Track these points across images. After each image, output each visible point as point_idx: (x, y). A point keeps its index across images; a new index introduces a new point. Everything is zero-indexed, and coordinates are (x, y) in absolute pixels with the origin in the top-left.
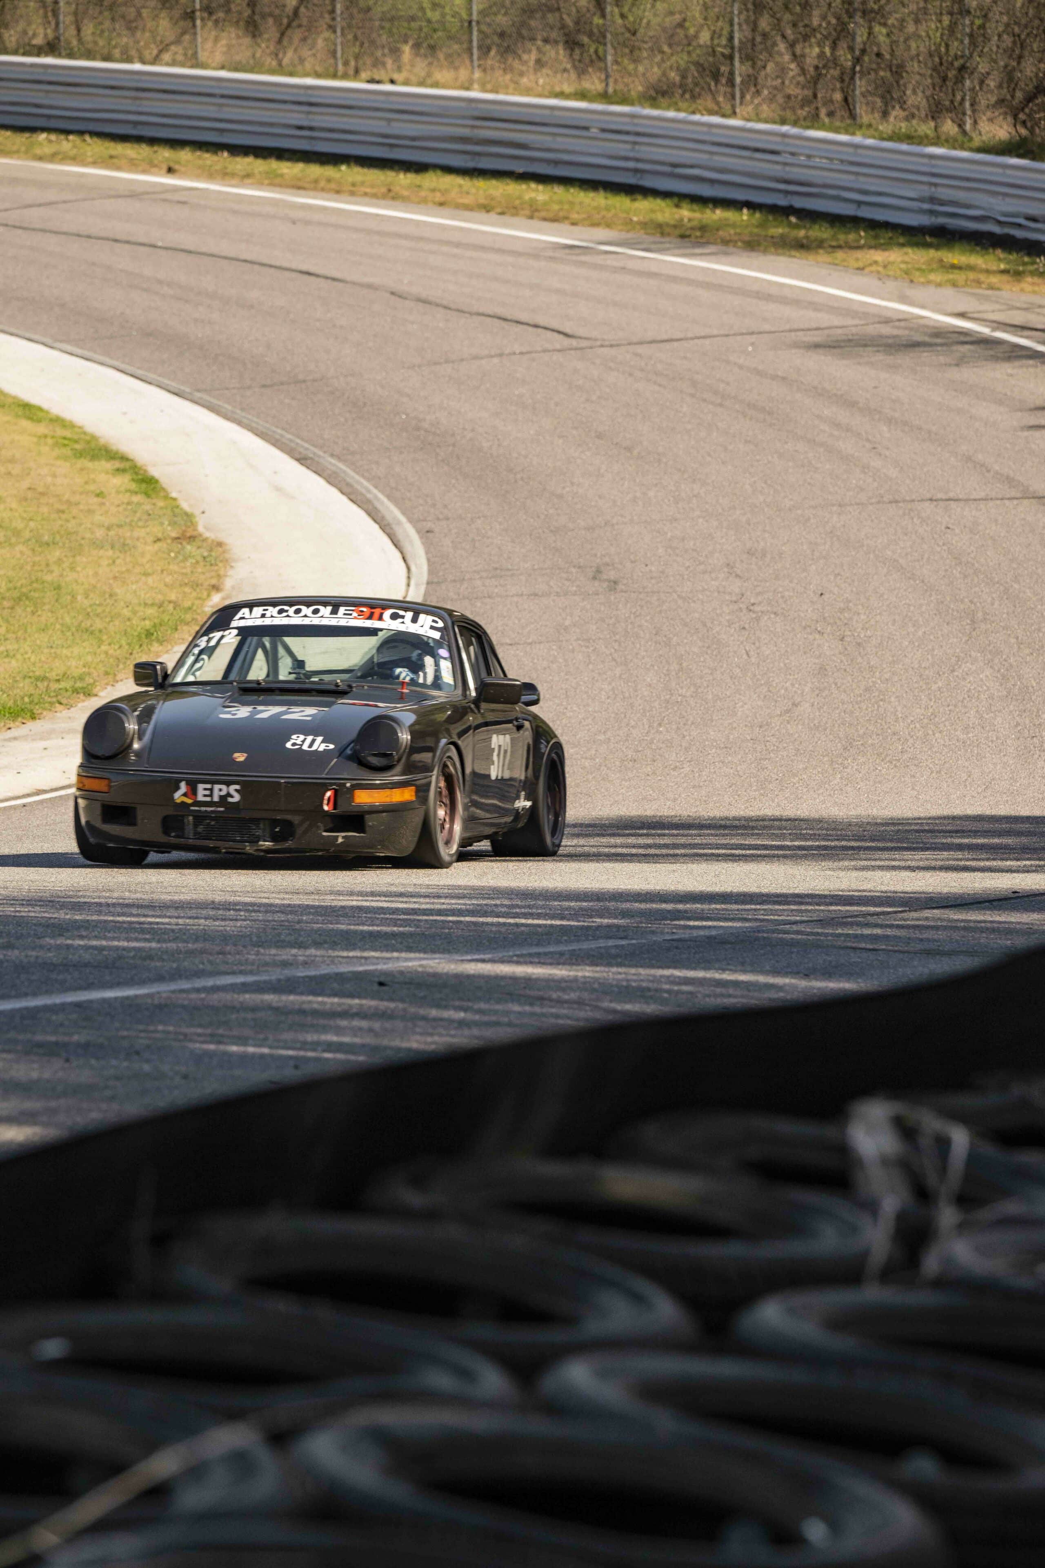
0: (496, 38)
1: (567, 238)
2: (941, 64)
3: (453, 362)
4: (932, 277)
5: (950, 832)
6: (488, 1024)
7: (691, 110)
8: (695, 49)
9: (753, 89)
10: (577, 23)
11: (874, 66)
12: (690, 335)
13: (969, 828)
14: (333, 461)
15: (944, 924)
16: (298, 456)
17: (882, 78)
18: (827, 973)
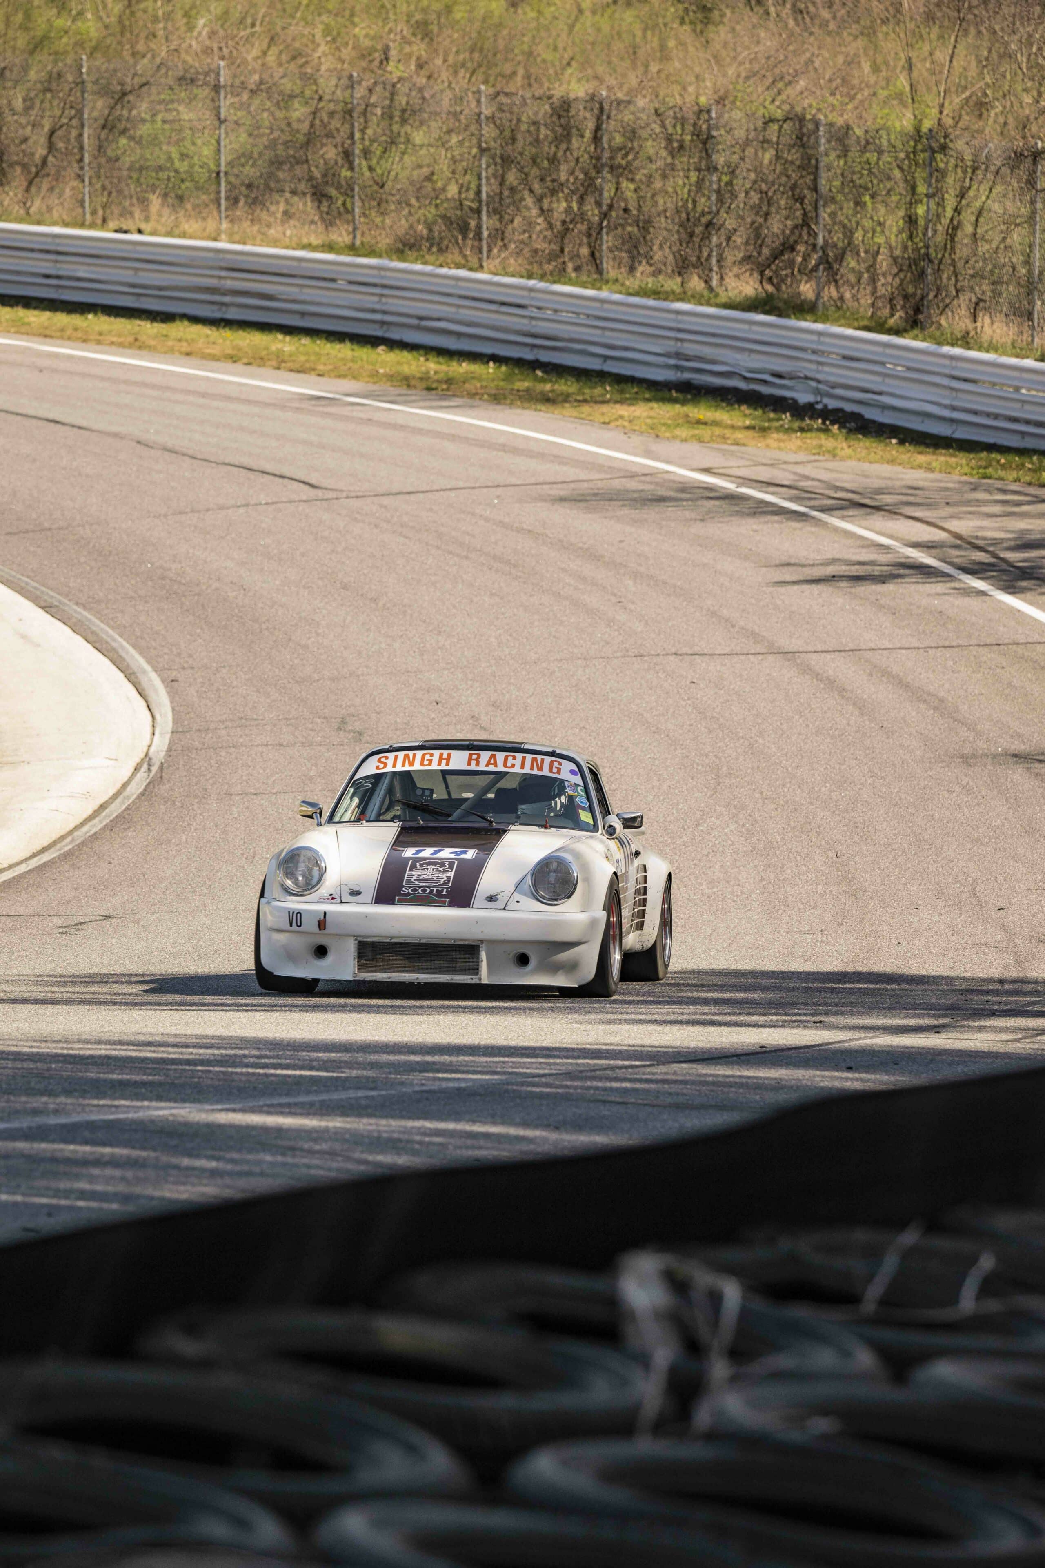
0: (243, 189)
1: (312, 389)
2: (688, 220)
3: (199, 511)
4: (678, 432)
5: (695, 986)
6: (240, 1174)
7: (438, 263)
8: (442, 203)
9: (500, 243)
10: (325, 175)
11: (621, 221)
12: (435, 487)
13: (715, 982)
14: (79, 609)
15: (692, 1078)
16: (43, 604)
17: (629, 233)
18: (579, 1126)
